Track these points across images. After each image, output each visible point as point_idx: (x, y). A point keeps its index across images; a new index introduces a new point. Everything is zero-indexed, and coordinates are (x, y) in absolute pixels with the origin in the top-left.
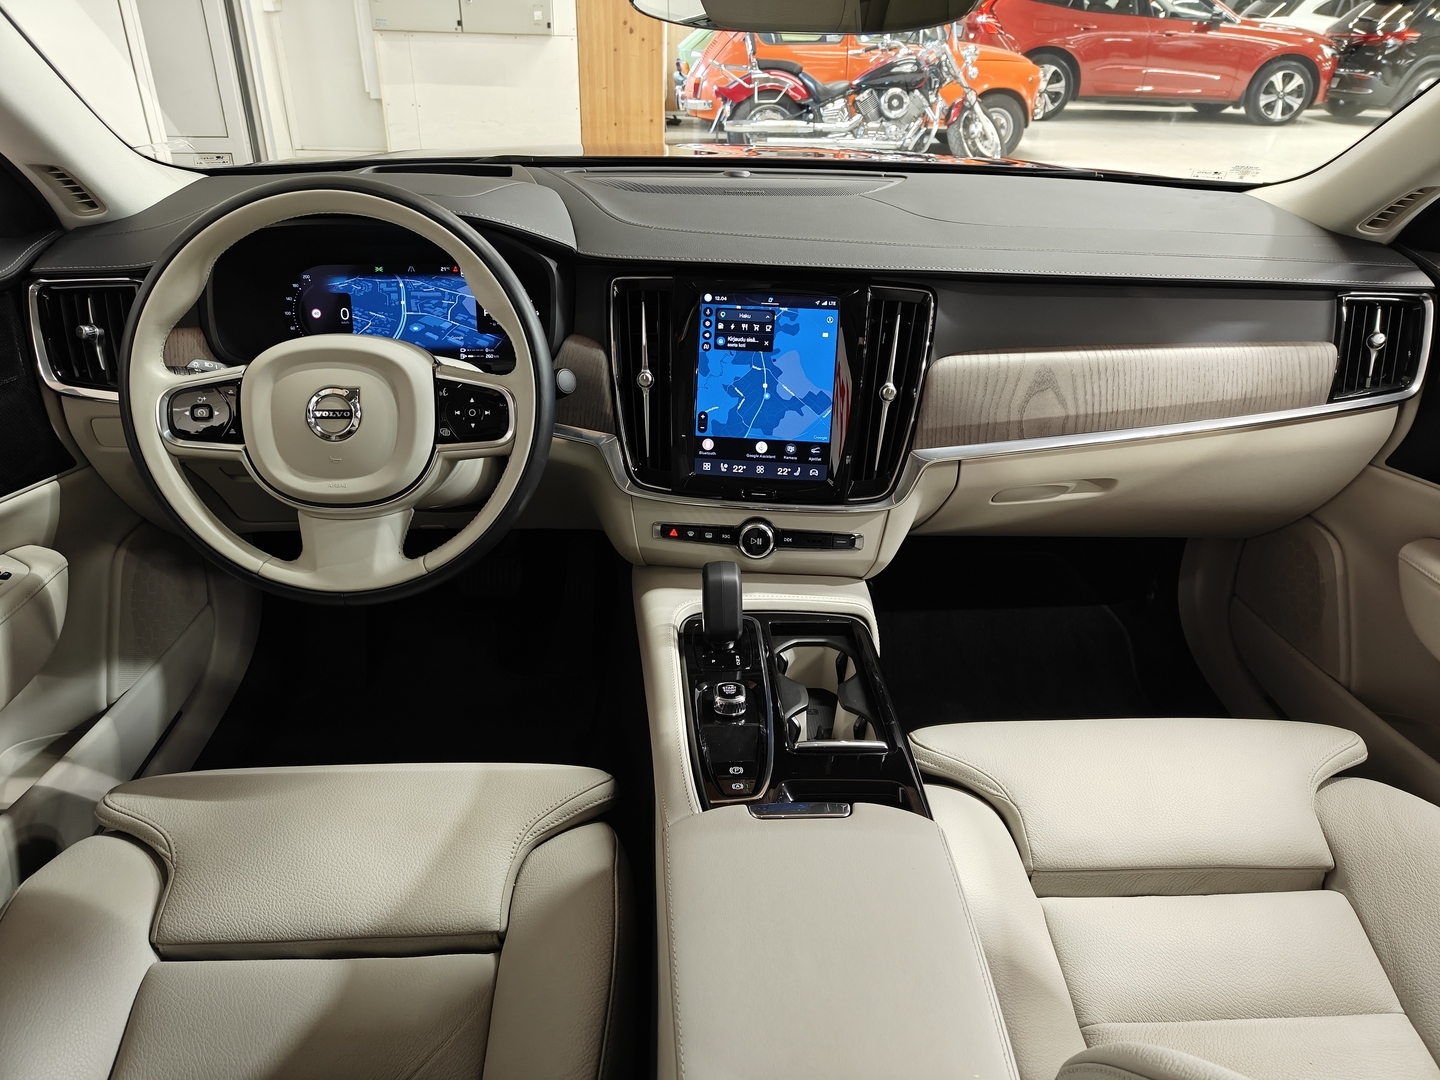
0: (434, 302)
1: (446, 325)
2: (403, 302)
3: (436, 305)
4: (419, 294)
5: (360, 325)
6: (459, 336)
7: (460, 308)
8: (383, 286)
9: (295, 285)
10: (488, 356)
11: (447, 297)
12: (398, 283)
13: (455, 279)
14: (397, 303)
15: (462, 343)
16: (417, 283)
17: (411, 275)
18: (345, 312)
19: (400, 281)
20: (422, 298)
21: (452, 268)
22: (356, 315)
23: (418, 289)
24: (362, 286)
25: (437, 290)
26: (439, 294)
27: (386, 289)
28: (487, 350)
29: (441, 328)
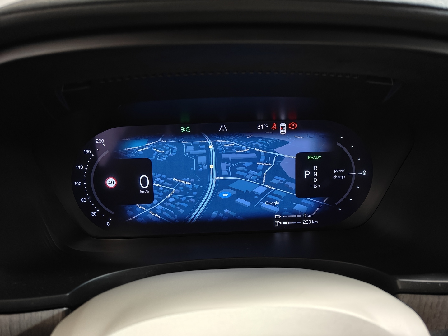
0: (247, 164)
1: (260, 190)
2: (212, 166)
3: (249, 168)
4: (231, 156)
5: (161, 194)
6: (275, 201)
7: (278, 171)
8: (190, 149)
9: (87, 152)
10: (306, 222)
11: (263, 158)
12: (207, 144)
13: (273, 138)
14: (205, 167)
15: (276, 209)
16: (229, 143)
17: (222, 135)
18: (144, 179)
19: (210, 141)
20: (234, 161)
21: (270, 125)
22: (158, 183)
23: (230, 151)
24: (165, 150)
25: (251, 151)
26: (254, 155)
27: (193, 152)
28: (305, 216)
29: (254, 194)
